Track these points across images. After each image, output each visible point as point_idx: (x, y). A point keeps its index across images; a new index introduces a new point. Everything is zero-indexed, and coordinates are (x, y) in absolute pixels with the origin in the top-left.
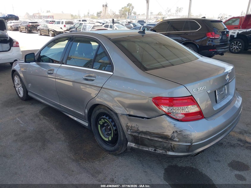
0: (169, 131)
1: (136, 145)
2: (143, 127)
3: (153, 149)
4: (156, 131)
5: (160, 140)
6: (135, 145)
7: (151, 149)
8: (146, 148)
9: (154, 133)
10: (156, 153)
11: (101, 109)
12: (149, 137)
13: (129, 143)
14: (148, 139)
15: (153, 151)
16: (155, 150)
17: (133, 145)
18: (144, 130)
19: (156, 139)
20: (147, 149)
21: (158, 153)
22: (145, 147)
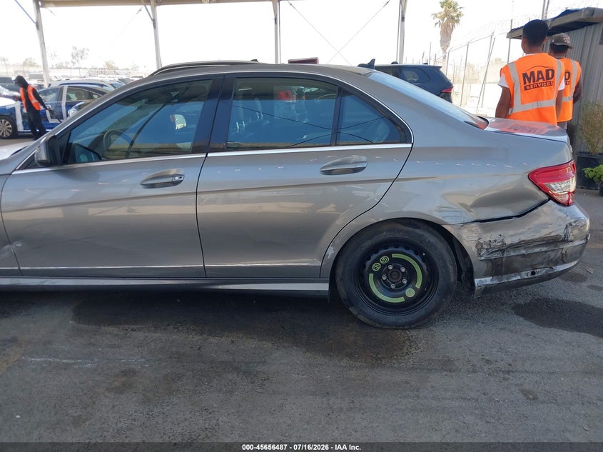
0: (560, 227)
1: (495, 277)
2: (512, 235)
3: (530, 272)
4: (537, 236)
5: (544, 249)
6: (492, 280)
7: (526, 275)
8: (515, 276)
9: (533, 241)
10: (535, 277)
11: (381, 232)
12: (523, 252)
13: (477, 281)
14: (523, 255)
15: (530, 276)
16: (533, 273)
17: (488, 281)
18: (516, 240)
19: (537, 250)
20: (519, 278)
21: (539, 277)
22: (513, 275)
